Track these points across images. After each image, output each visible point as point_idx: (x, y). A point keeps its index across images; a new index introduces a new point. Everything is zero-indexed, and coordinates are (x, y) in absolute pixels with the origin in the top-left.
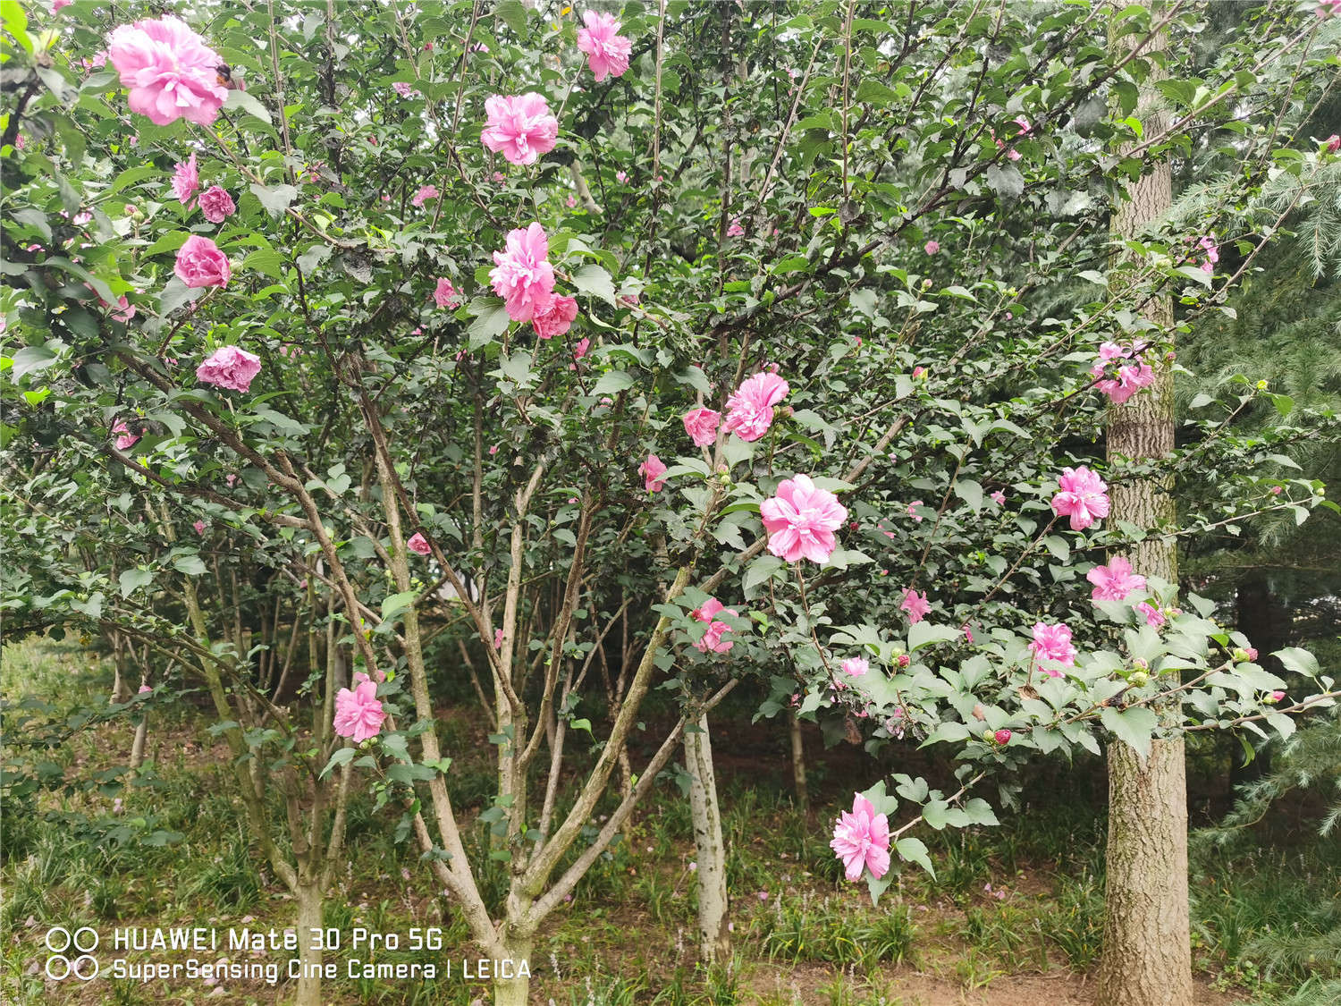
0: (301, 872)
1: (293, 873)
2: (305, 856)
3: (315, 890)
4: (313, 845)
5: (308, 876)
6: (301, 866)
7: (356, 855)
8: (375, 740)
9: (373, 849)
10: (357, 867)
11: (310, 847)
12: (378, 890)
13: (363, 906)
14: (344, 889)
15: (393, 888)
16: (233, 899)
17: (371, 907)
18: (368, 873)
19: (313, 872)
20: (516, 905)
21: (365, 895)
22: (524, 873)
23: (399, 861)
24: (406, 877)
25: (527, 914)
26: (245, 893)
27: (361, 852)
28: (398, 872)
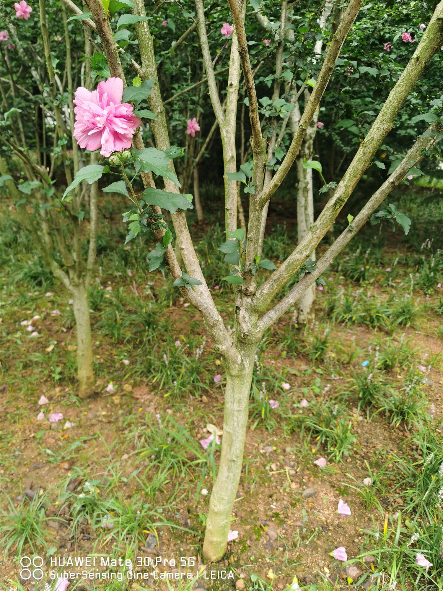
0: (71, 276)
1: (67, 277)
2: (73, 267)
3: (82, 287)
4: (77, 260)
5: (76, 280)
6: (71, 272)
7: (102, 263)
8: (127, 154)
9: (111, 260)
10: (104, 269)
11: (75, 262)
12: (116, 281)
13: (109, 289)
14: (98, 280)
15: (124, 279)
16: (40, 284)
17: (113, 288)
18: (110, 272)
19: (79, 277)
20: (247, 319)
21: (109, 283)
22: (254, 295)
23: (126, 265)
24: (130, 274)
25: (256, 326)
26: (46, 281)
27: (105, 261)
28: (125, 272)
